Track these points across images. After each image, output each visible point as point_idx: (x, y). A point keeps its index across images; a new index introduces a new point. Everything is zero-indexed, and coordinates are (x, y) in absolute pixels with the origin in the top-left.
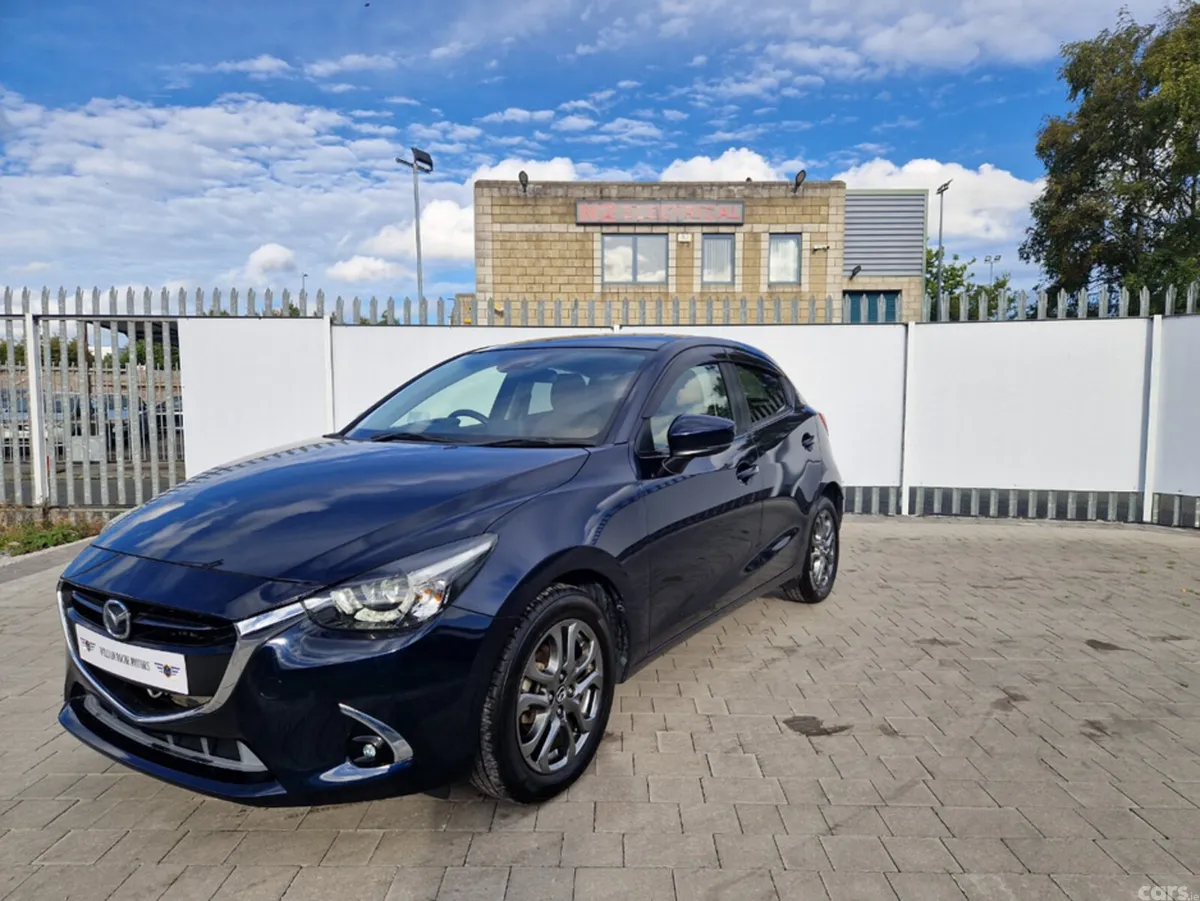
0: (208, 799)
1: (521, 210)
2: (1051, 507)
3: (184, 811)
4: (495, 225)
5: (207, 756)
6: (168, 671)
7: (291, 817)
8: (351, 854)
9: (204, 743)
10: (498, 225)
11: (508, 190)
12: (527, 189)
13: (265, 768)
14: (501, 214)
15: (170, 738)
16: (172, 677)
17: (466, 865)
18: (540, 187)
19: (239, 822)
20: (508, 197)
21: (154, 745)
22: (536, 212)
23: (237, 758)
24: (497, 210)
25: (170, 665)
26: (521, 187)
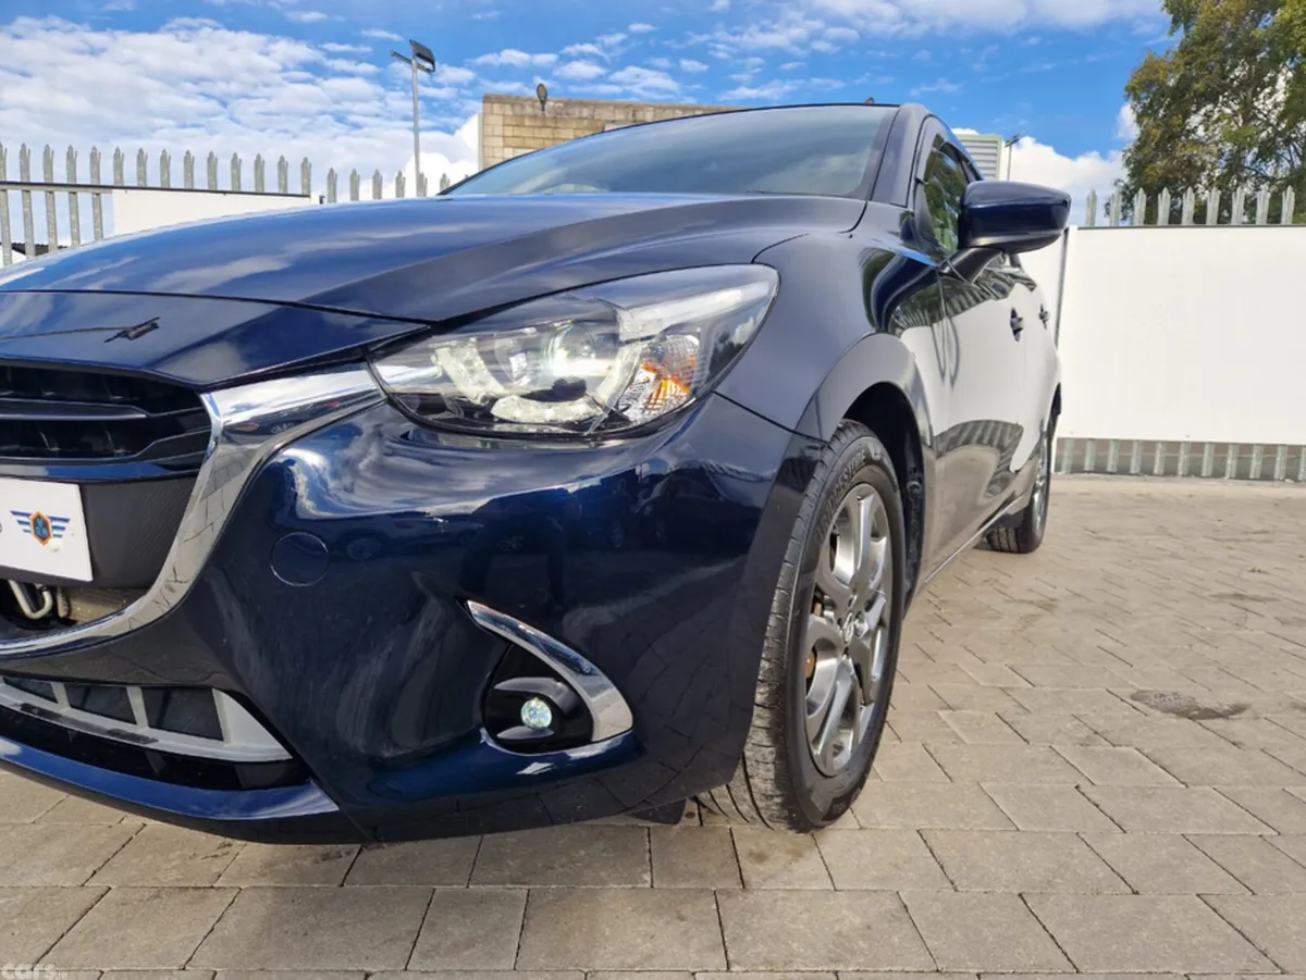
0: (152, 823)
1: (537, 133)
2: (1231, 463)
3: (101, 847)
4: (506, 150)
5: (142, 729)
6: (42, 528)
7: (326, 857)
8: (470, 944)
9: (136, 699)
10: (511, 150)
11: (523, 107)
12: (546, 106)
13: (285, 755)
14: (514, 137)
15: (59, 689)
16: (53, 542)
17: (735, 968)
18: (561, 105)
19: (216, 869)
20: (523, 116)
21: (26, 707)
22: (556, 136)
23: (216, 733)
24: (509, 131)
25: (45, 514)
26: (539, 104)
